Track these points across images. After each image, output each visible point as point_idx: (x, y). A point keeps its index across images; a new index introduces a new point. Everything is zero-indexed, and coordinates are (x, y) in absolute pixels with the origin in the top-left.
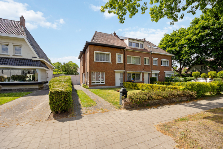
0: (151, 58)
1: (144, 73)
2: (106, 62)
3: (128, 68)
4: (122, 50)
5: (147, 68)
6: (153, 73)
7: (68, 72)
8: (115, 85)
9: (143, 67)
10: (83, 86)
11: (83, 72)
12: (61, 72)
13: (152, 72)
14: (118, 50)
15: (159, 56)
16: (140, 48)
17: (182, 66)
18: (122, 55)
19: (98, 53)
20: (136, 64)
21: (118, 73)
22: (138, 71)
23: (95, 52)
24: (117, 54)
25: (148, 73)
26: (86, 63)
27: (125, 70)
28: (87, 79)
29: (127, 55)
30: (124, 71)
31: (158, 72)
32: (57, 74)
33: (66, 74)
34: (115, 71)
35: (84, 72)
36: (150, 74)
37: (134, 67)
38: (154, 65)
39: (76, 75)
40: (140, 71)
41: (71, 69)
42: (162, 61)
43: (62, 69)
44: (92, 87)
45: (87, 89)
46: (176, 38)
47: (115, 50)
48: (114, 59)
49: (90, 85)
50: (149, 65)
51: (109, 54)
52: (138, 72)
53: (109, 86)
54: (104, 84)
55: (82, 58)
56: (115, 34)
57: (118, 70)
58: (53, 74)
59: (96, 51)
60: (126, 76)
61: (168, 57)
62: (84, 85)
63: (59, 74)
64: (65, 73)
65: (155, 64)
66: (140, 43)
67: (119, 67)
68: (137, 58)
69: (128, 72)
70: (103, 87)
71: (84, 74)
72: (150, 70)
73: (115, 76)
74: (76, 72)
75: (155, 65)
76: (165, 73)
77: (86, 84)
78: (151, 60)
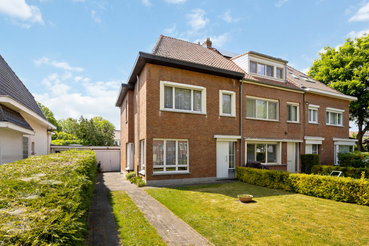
0: (304, 106)
1: (286, 143)
2: (192, 111)
3: (249, 129)
4: (234, 81)
5: (294, 131)
6: (307, 142)
7: (91, 138)
8: (215, 175)
9: (285, 128)
10: (130, 178)
11: (128, 140)
12: (72, 139)
13: (305, 140)
14: (225, 82)
15: (322, 100)
16: (275, 78)
17: (363, 127)
18: (234, 94)
19: (171, 88)
20: (267, 119)
21: (223, 141)
22: (272, 138)
23: (162, 84)
24: (221, 92)
25: (296, 144)
26: (136, 116)
27: (240, 135)
28: (140, 157)
29: (247, 96)
30: (240, 137)
31: (319, 141)
32: (64, 145)
33: (84, 144)
34: (216, 136)
35: (131, 139)
36: (301, 146)
37: (263, 127)
38: (309, 122)
39: (110, 147)
40: (278, 138)
41: (99, 133)
42: (328, 113)
43: (77, 132)
44: (155, 182)
45: (140, 186)
46: (355, 58)
47: (217, 81)
48: (213, 105)
49: (150, 176)
50: (298, 122)
51: (200, 92)
52: (274, 141)
53: (200, 177)
54: (187, 171)
55: (125, 103)
56: (209, 43)
57: (223, 134)
58: (52, 145)
59: (165, 82)
60: (244, 152)
61: (342, 103)
62: (131, 173)
63: (67, 144)
64: (82, 141)
65: (313, 120)
66: (276, 65)
67: (227, 126)
68: (270, 103)
69: (249, 140)
70: (186, 181)
71: (129, 145)
72: (301, 136)
73: (215, 151)
74: (110, 139)
75: (312, 122)
76: (335, 143)
77: (135, 172)
78: (304, 110)
